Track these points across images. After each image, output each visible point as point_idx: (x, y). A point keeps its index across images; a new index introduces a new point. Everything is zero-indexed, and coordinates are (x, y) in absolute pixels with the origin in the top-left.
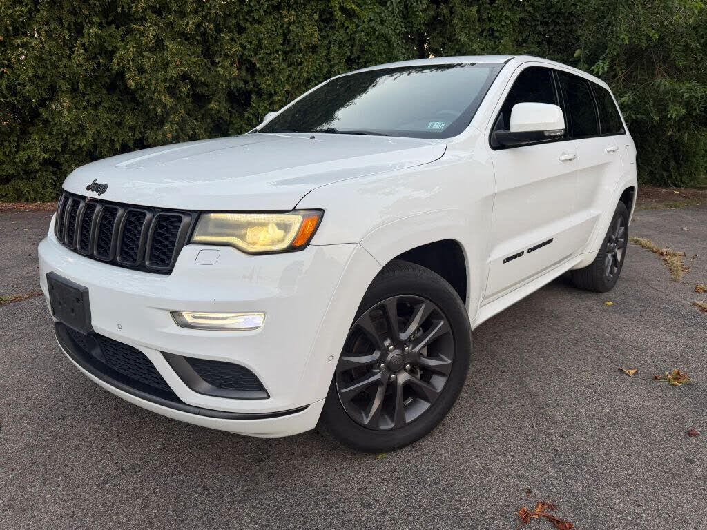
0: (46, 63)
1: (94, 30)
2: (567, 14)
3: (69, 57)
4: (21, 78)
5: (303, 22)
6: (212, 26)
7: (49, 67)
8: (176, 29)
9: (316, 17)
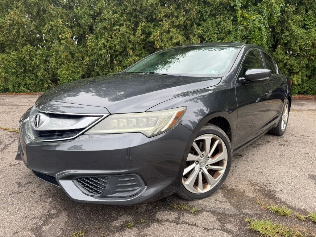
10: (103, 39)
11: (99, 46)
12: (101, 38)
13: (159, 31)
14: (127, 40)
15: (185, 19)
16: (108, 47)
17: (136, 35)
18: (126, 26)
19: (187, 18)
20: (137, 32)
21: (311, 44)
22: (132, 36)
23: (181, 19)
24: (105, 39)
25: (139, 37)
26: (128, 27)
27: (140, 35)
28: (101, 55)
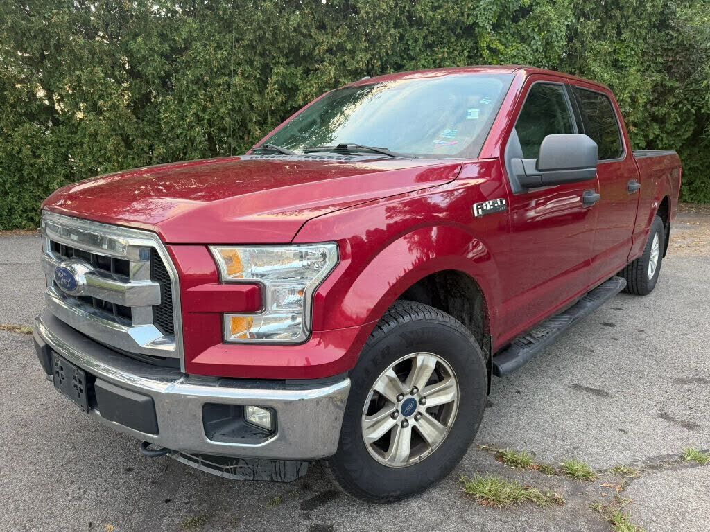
0: (242, 98)
1: (281, 70)
2: (687, 46)
3: (261, 92)
4: (221, 110)
5: (455, 58)
6: (379, 63)
7: (245, 101)
8: (349, 68)
9: (466, 53)
10: (194, 105)
11: (188, 120)
12: (190, 103)
13: (315, 83)
14: (247, 105)
15: (369, 56)
16: (206, 121)
17: (266, 94)
18: (243, 74)
19: (373, 56)
20: (267, 88)
21: (629, 100)
22: (256, 97)
23: (361, 58)
24: (198, 104)
25: (273, 99)
26: (248, 78)
27: (275, 95)
28: (192, 140)
